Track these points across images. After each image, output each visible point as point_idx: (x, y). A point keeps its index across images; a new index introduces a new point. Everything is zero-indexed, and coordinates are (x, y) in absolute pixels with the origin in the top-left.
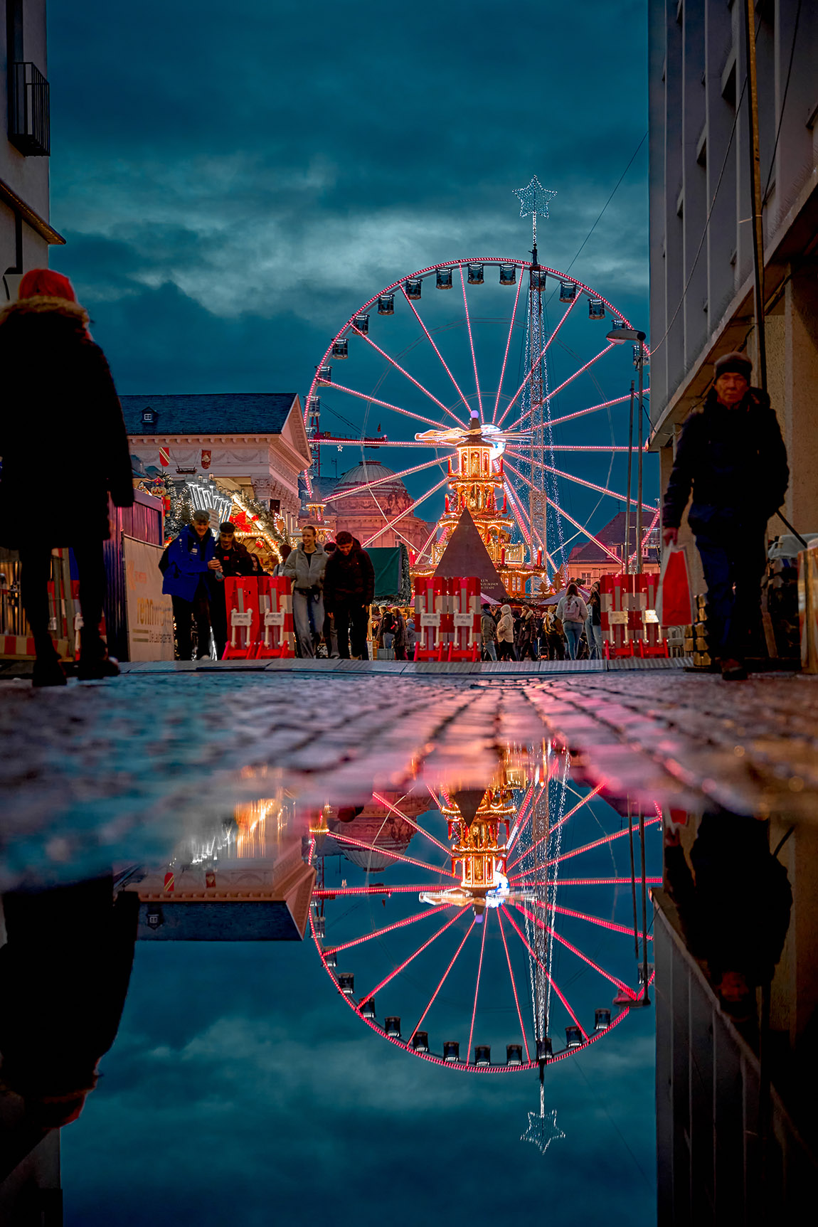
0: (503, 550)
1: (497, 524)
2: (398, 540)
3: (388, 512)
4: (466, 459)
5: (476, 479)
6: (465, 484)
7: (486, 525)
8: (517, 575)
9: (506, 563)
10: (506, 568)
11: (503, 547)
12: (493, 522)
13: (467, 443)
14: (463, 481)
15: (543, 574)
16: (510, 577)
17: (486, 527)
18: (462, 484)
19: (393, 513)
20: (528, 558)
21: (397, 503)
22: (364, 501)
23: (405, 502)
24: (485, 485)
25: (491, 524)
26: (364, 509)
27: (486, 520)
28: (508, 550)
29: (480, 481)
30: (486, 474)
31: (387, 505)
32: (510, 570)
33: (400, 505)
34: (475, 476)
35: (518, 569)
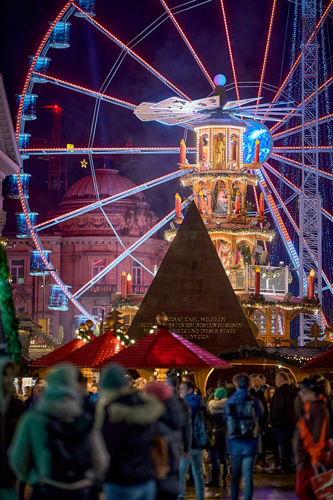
0: (258, 275)
1: (250, 237)
2: (137, 268)
3: (123, 233)
4: (206, 143)
5: (220, 171)
6: (205, 179)
7: (234, 238)
8: (279, 312)
9: (261, 293)
10: (262, 300)
11: (258, 270)
12: (243, 233)
13: (208, 120)
14: (202, 175)
15: (316, 311)
16: (268, 314)
17: (234, 241)
18: (199, 179)
19: (132, 233)
20: (295, 287)
21: (136, 221)
22: (96, 218)
23: (146, 220)
24: (233, 179)
25: (240, 236)
26: (95, 228)
27: (234, 231)
28: (264, 275)
29: (226, 175)
30: (235, 165)
31: (123, 223)
32: (267, 303)
33: (140, 224)
34: (219, 167)
35: (279, 303)
